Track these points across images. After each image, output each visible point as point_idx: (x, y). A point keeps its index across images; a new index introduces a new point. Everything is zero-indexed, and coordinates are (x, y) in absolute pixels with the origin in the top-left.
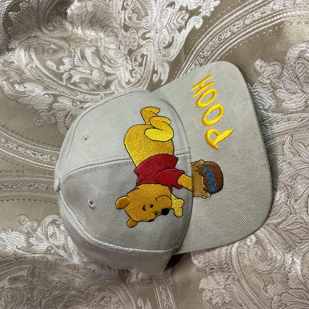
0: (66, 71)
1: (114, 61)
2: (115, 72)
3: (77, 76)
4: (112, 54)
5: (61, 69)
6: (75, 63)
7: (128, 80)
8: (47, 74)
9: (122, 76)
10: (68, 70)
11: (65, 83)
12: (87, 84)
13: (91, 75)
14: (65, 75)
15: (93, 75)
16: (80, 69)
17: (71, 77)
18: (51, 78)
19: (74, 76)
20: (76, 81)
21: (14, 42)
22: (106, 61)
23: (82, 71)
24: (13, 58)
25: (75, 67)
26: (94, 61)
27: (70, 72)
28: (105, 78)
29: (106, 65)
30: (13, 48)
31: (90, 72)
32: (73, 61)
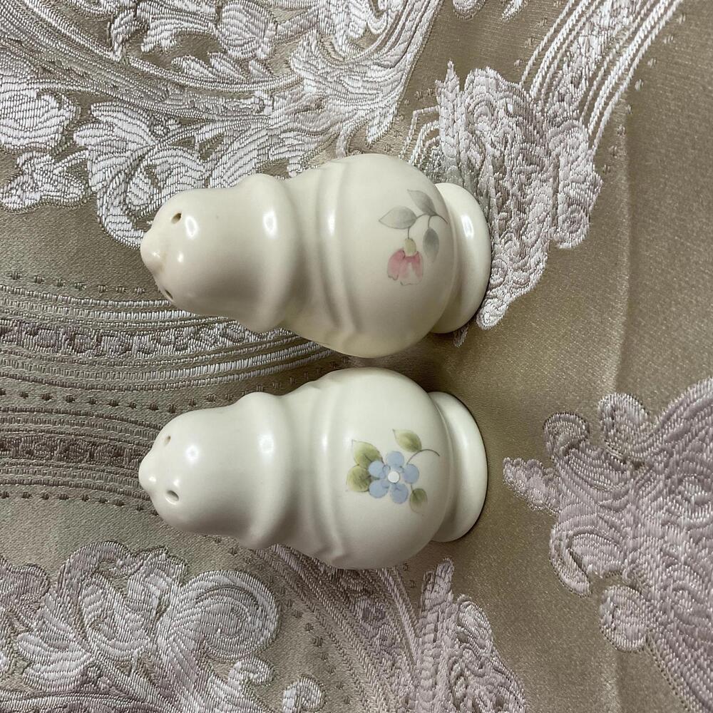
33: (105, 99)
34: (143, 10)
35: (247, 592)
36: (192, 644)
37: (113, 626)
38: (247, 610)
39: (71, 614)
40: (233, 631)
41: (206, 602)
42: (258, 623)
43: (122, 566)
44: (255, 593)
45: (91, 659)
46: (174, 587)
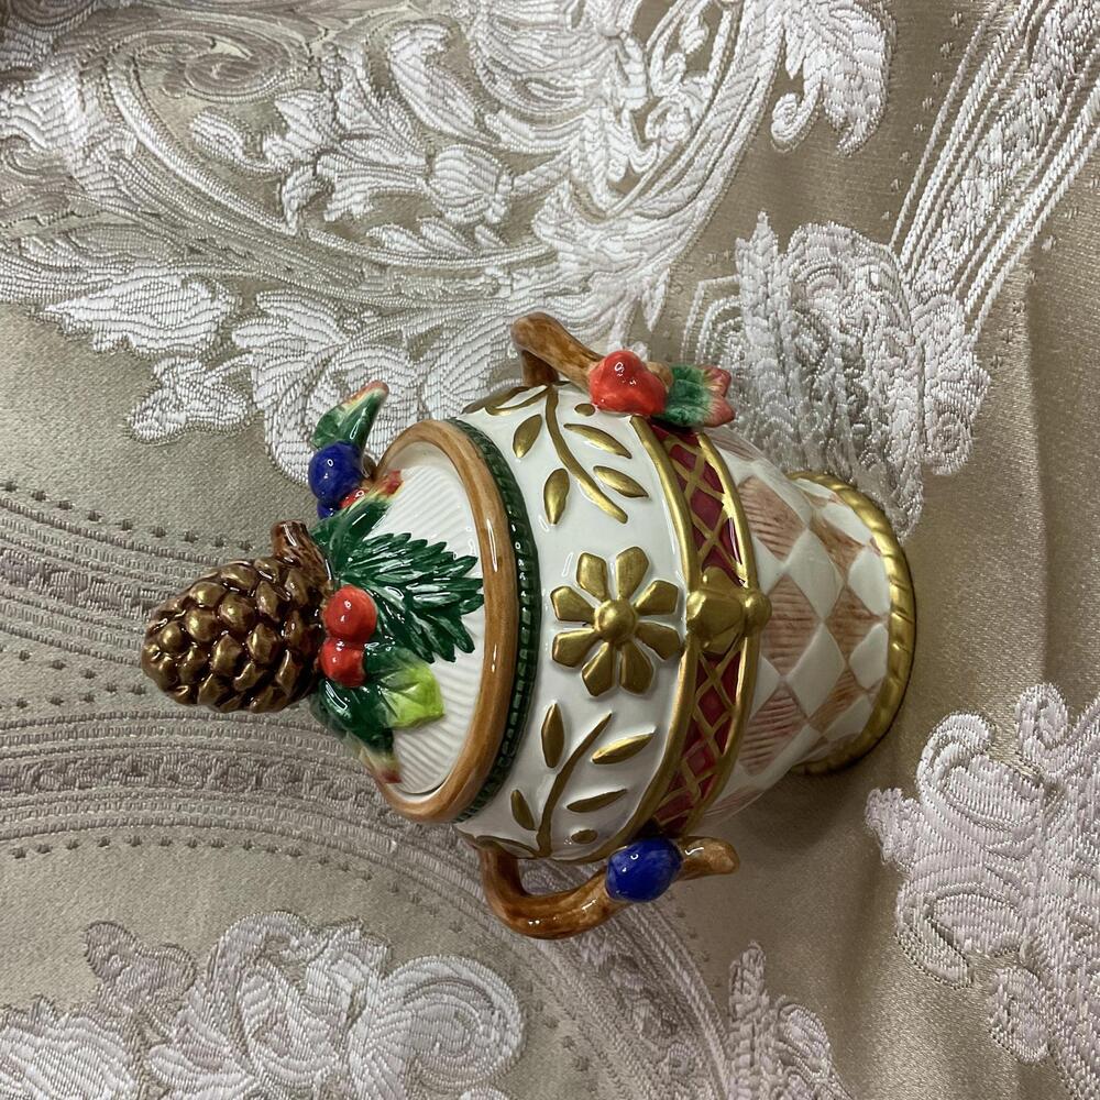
0: (296, 164)
1: (546, 84)
2: (554, 142)
3: (358, 188)
4: (534, 53)
5: (269, 155)
6: (342, 120)
7: (622, 171)
8: (198, 184)
9: (590, 157)
10: (310, 159)
11: (293, 225)
12: (410, 224)
13: (429, 174)
14: (290, 181)
15: (439, 173)
16: (372, 151)
17: (322, 194)
18: (218, 204)
19: (338, 187)
20: (349, 213)
21: (24, 38)
22: (503, 89)
23: (382, 160)
24: (20, 118)
25: (342, 138)
26: (440, 99)
27: (319, 168)
28: (500, 186)
29: (502, 113)
30: (20, 68)
31: (423, 161)
32: (330, 106)
33: (277, 285)
34: (325, 167)
35: (477, 989)
36: (399, 1065)
37: (286, 1037)
38: (477, 1015)
39: (226, 1017)
40: (457, 1045)
41: (419, 1002)
42: (495, 1035)
43: (299, 947)
44: (489, 990)
45: (255, 1085)
46: (373, 980)
